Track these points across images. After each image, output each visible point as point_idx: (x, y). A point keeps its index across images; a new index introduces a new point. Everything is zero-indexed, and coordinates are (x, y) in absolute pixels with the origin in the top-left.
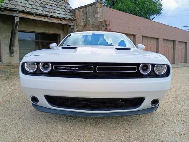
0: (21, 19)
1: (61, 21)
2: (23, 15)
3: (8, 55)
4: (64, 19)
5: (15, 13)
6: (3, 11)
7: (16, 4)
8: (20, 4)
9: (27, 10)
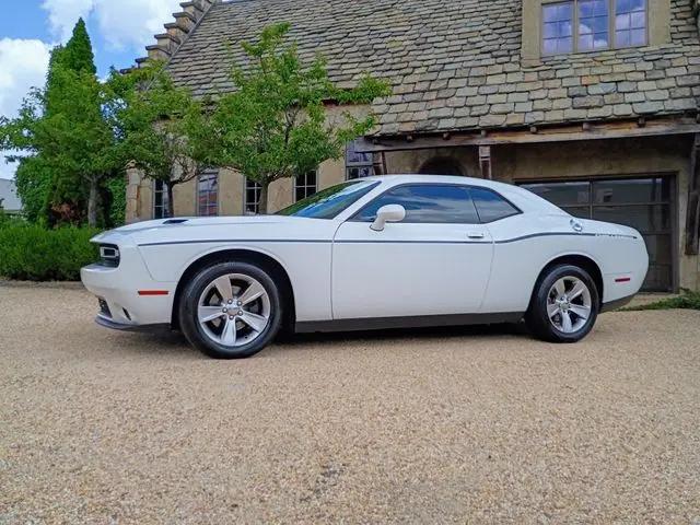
0: (495, 148)
1: (641, 126)
2: (498, 139)
4: (650, 117)
5: (479, 136)
6: (448, 139)
7: (484, 112)
8: (495, 109)
9: (510, 122)
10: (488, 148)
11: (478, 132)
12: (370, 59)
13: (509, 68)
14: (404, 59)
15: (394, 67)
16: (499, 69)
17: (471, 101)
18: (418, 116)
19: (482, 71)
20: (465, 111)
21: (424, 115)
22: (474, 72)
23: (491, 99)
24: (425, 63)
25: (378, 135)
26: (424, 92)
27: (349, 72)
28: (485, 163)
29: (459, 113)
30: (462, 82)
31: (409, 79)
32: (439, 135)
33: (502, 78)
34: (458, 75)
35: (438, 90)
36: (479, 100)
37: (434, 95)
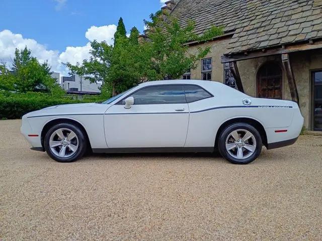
7: (284, 36)
8: (292, 33)
9: (297, 39)
11: (280, 46)
12: (238, 14)
14: (253, 12)
15: (247, 17)
16: (300, 9)
17: (279, 30)
18: (251, 42)
19: (290, 13)
20: (275, 36)
21: (254, 41)
22: (286, 14)
23: (291, 28)
24: (263, 13)
26: (258, 28)
28: (286, 63)
29: (271, 37)
30: (278, 20)
31: (253, 22)
32: (260, 50)
34: (278, 16)
35: (265, 26)
36: (284, 29)
37: (262, 29)
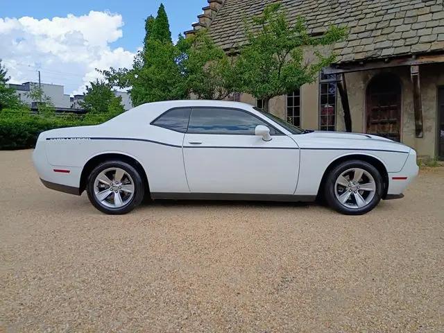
0: (422, 67)
2: (425, 60)
3: (413, 136)
5: (410, 59)
6: (387, 62)
7: (414, 43)
8: (423, 39)
9: (432, 48)
10: (417, 67)
11: (410, 56)
12: (336, 10)
13: (434, 9)
14: (359, 8)
15: (352, 14)
16: (428, 10)
17: (405, 35)
18: (367, 48)
19: (415, 13)
20: (401, 42)
21: (371, 47)
22: (409, 14)
23: (421, 32)
24: (374, 10)
25: (340, 62)
26: (372, 30)
27: (322, 20)
28: (415, 77)
29: (396, 44)
30: (400, 22)
31: (361, 22)
32: (382, 60)
33: (429, 17)
34: (398, 16)
35: (382, 28)
36: (412, 33)
37: (379, 32)
